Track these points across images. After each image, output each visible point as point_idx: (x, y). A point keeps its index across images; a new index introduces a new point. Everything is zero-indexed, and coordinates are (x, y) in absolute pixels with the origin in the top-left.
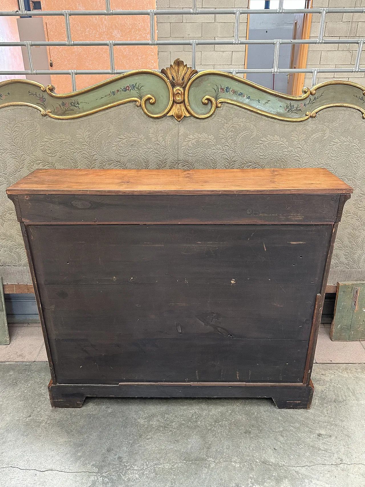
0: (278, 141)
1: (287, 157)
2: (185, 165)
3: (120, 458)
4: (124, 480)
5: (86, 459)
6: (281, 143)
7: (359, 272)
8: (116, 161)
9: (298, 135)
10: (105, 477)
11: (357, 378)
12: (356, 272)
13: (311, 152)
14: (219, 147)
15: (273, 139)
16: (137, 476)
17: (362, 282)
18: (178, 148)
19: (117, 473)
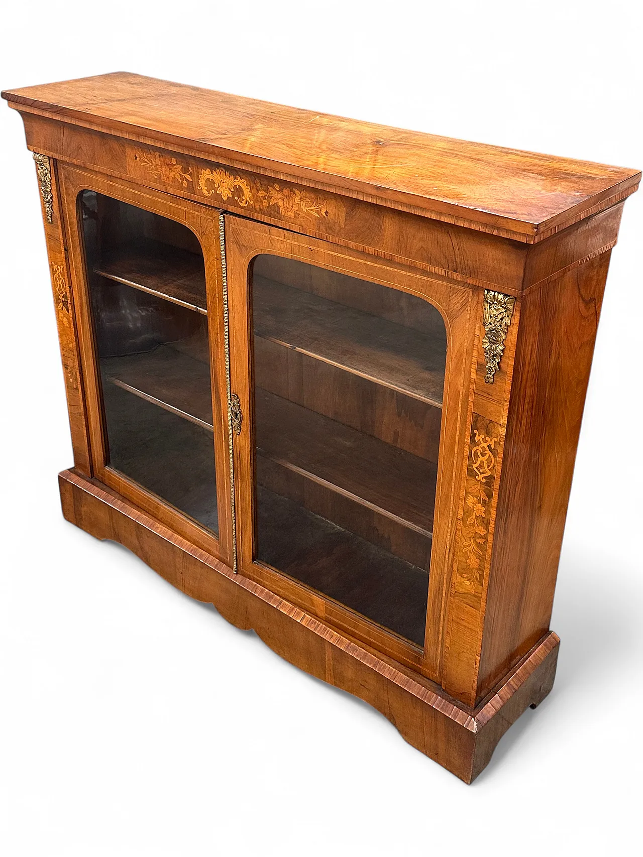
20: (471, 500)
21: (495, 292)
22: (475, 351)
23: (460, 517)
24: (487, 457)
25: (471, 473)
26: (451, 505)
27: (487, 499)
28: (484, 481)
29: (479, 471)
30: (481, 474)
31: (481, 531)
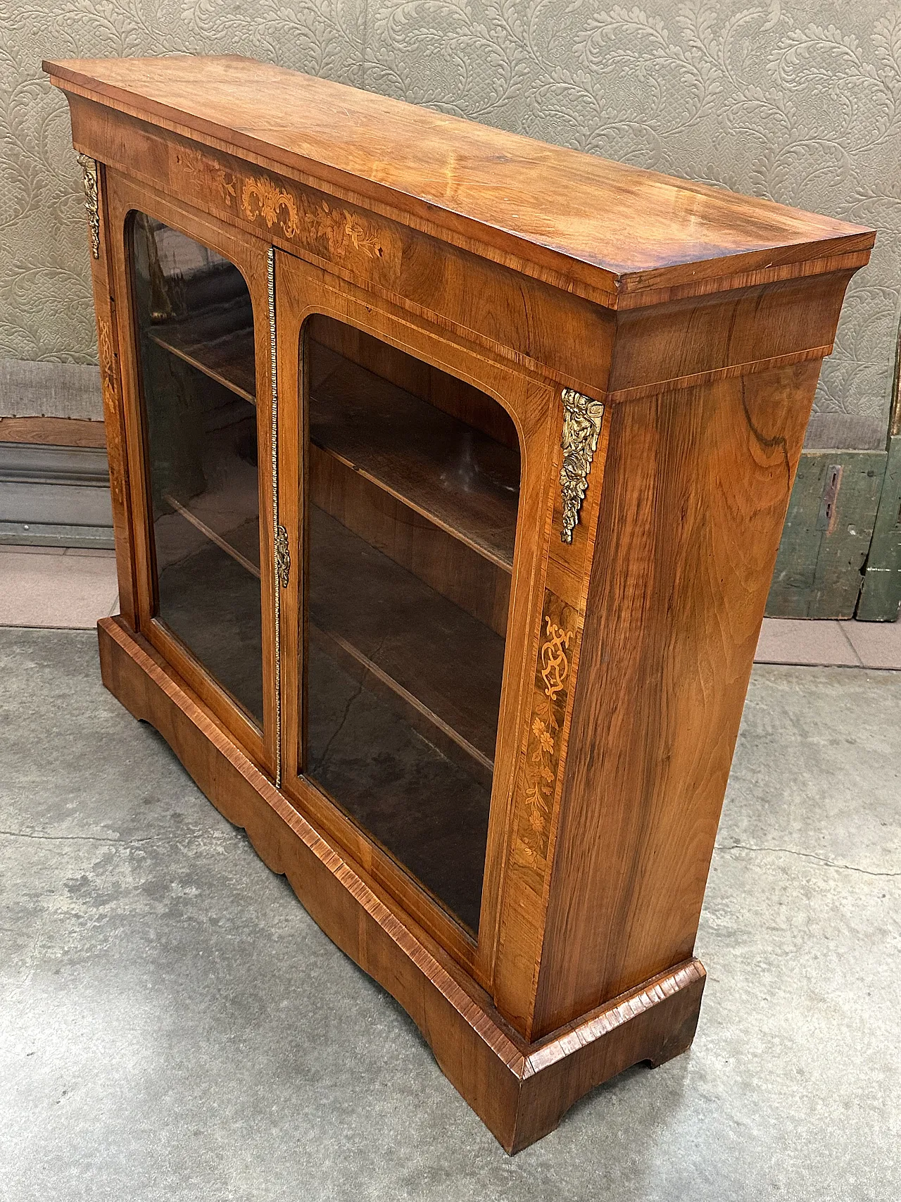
0: (641, 26)
1: (663, 71)
2: (384, 76)
3: (176, 816)
4: (185, 856)
5: (89, 816)
6: (651, 31)
7: (844, 423)
8: (192, 51)
9: (696, 12)
10: (138, 849)
11: (812, 693)
12: (835, 423)
13: (728, 62)
14: (479, 29)
15: (627, 18)
16: (220, 849)
17: (851, 451)
18: (365, 23)
19: (169, 842)
20: (538, 725)
21: (576, 392)
22: (551, 490)
23: (524, 749)
24: (559, 660)
25: (540, 685)
26: (517, 730)
27: (557, 727)
28: (554, 697)
29: (549, 681)
30: (552, 686)
31: (548, 775)
